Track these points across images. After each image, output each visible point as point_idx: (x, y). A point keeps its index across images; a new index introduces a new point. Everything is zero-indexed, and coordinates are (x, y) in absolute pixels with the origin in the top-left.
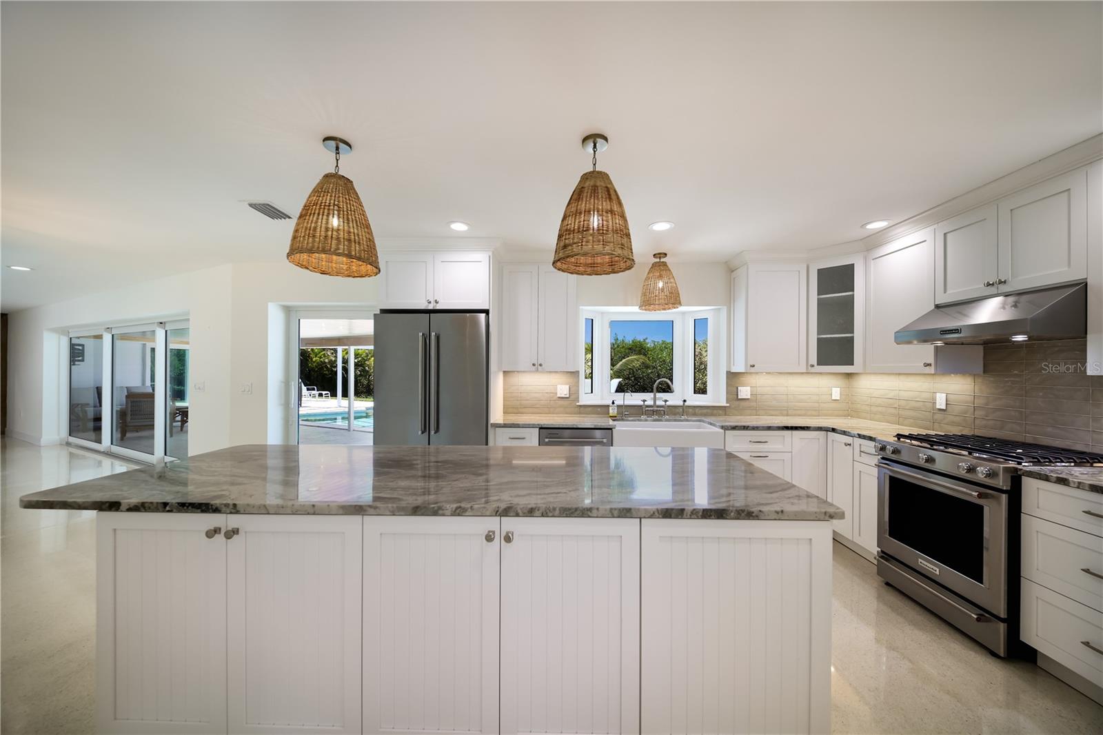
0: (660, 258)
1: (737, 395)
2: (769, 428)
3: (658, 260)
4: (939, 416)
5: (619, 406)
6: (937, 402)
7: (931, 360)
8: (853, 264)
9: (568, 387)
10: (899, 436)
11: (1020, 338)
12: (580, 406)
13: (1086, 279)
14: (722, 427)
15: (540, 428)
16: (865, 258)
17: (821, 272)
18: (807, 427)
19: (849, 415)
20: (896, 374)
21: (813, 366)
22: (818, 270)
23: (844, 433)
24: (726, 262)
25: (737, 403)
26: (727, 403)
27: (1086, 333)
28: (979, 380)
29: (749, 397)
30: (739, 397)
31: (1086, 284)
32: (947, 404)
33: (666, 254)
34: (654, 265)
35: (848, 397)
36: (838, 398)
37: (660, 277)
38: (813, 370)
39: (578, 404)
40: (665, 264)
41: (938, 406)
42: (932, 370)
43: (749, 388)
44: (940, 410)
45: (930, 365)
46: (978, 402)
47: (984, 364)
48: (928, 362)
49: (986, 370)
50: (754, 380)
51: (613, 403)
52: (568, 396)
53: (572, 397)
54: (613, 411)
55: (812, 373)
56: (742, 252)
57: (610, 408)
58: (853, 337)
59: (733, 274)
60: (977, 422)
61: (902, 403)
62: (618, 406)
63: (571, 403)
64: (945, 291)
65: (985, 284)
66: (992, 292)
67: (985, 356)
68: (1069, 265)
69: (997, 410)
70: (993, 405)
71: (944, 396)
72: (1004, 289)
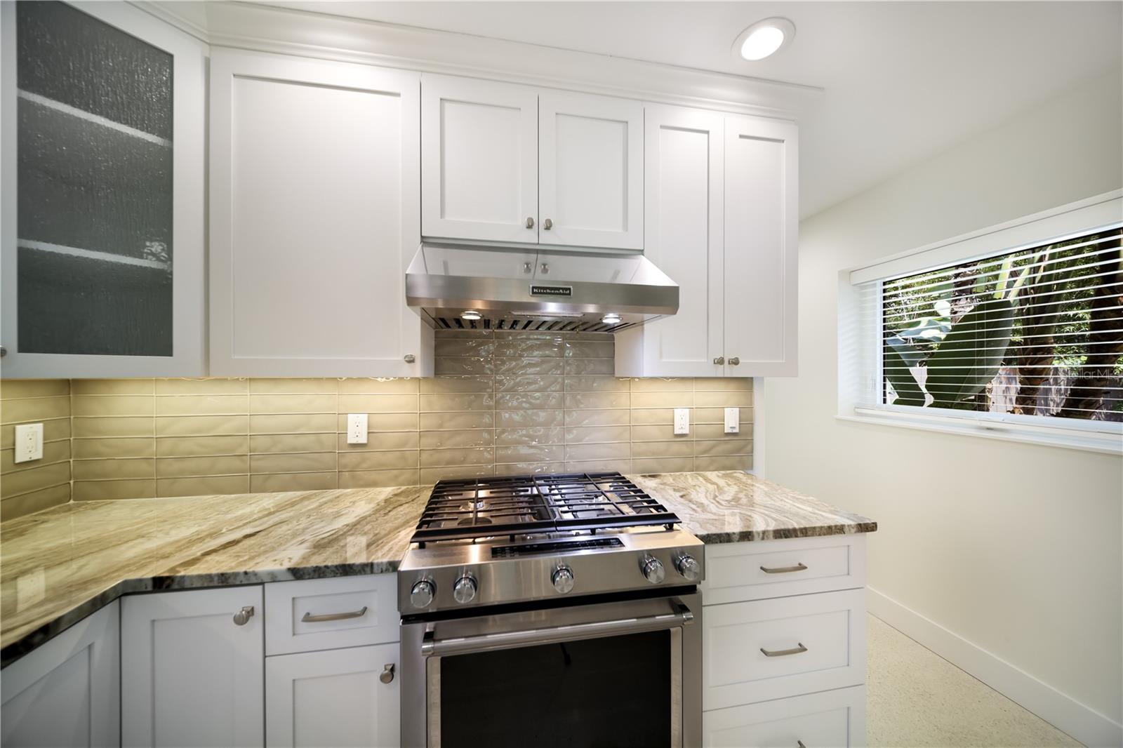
4: (352, 459)
6: (348, 432)
13: (643, 251)
19: (69, 497)
28: (427, 386)
32: (368, 433)
36: (37, 456)
41: (343, 440)
44: (356, 445)
46: (426, 423)
47: (436, 360)
60: (425, 457)
64: (442, 214)
65: (522, 222)
66: (529, 238)
67: (436, 347)
68: (626, 227)
69: (456, 433)
70: (450, 426)
71: (363, 419)
72: (548, 239)
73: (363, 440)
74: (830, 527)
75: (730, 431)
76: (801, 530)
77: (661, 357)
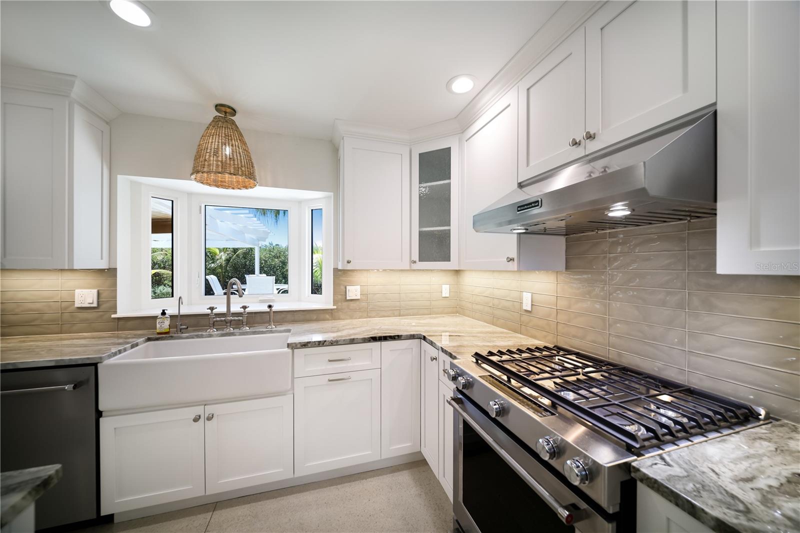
1: (346, 295)
2: (352, 341)
4: (525, 318)
5: (172, 317)
6: (524, 302)
7: (514, 254)
8: (450, 148)
9: (95, 292)
12: (119, 319)
13: (715, 104)
14: (289, 345)
16: (460, 140)
17: (421, 156)
18: (398, 336)
19: (457, 312)
20: (491, 271)
21: (415, 262)
22: (420, 154)
23: (432, 344)
25: (347, 303)
26: (334, 305)
27: (715, 200)
28: (561, 278)
29: (359, 297)
30: (348, 298)
31: (715, 113)
32: (532, 305)
35: (456, 292)
36: (448, 296)
38: (415, 267)
39: (113, 316)
41: (525, 308)
42: (514, 266)
43: (358, 287)
44: (526, 311)
45: (512, 260)
46: (562, 304)
47: (566, 258)
48: (511, 257)
49: (568, 266)
50: (362, 278)
51: (164, 313)
52: (95, 305)
53: (104, 307)
54: (161, 325)
55: (414, 270)
57: (158, 321)
58: (449, 230)
59: (338, 154)
60: (560, 327)
61: (496, 301)
63: (101, 316)
64: (528, 164)
66: (579, 154)
67: (567, 249)
69: (579, 315)
70: (575, 309)
71: (529, 296)
72: (593, 148)
73: (529, 308)
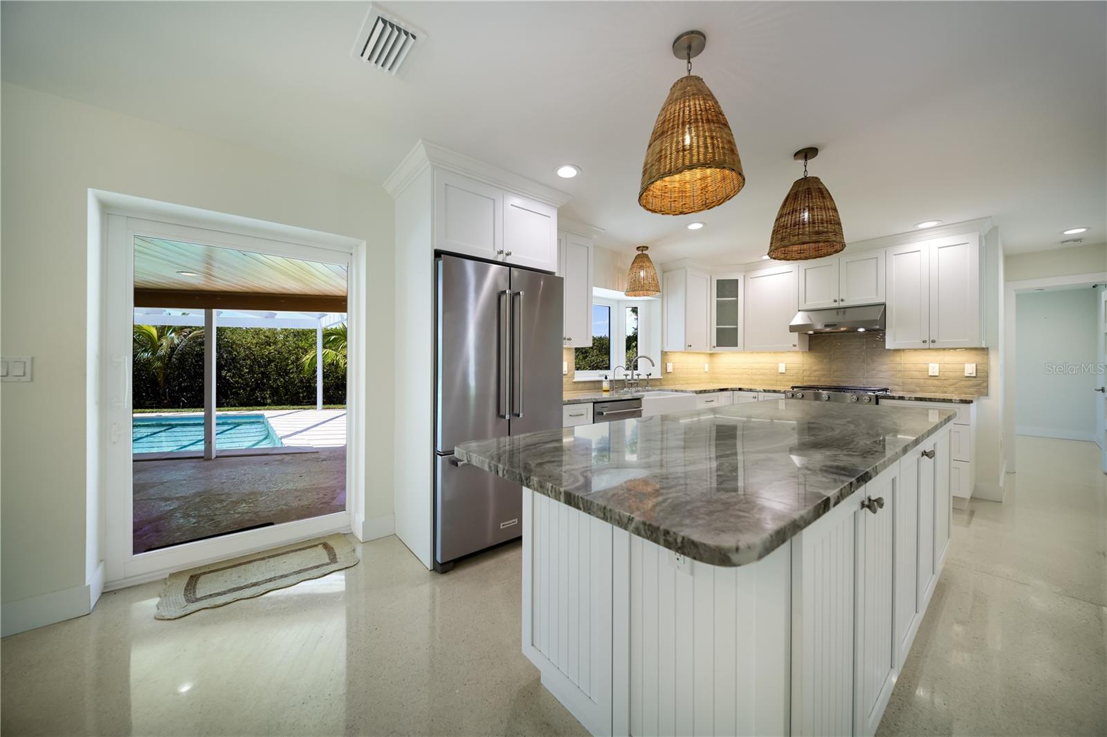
0: (642, 250)
1: (667, 369)
3: (640, 252)
6: (780, 369)
8: (738, 279)
9: (567, 363)
10: (793, 388)
11: (861, 330)
12: (575, 383)
13: (885, 302)
15: (594, 403)
16: (744, 276)
21: (714, 347)
22: (717, 280)
23: (751, 390)
24: (661, 264)
25: (666, 375)
26: (661, 376)
28: (806, 355)
29: (672, 371)
30: (668, 371)
31: (886, 305)
32: (786, 369)
33: (647, 248)
34: (637, 257)
36: (707, 371)
37: (642, 267)
38: (714, 350)
39: (573, 381)
40: (647, 256)
41: (780, 371)
42: (797, 348)
43: (671, 364)
44: (782, 373)
45: (795, 345)
46: (806, 367)
47: (809, 345)
49: (810, 349)
50: (673, 357)
51: (606, 378)
52: (567, 372)
53: (569, 374)
54: (606, 385)
56: (686, 258)
57: (604, 383)
58: (737, 328)
59: (665, 274)
60: (805, 378)
62: (611, 381)
63: (568, 380)
64: (805, 302)
65: (832, 300)
66: (836, 305)
67: (810, 341)
68: (877, 295)
69: (816, 371)
70: (815, 368)
71: (784, 365)
72: (843, 304)
73: (784, 371)
74: (944, 399)
75: (969, 375)
76: (929, 398)
77: (895, 340)
